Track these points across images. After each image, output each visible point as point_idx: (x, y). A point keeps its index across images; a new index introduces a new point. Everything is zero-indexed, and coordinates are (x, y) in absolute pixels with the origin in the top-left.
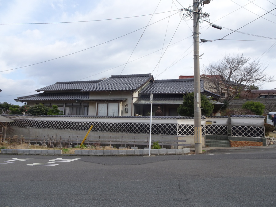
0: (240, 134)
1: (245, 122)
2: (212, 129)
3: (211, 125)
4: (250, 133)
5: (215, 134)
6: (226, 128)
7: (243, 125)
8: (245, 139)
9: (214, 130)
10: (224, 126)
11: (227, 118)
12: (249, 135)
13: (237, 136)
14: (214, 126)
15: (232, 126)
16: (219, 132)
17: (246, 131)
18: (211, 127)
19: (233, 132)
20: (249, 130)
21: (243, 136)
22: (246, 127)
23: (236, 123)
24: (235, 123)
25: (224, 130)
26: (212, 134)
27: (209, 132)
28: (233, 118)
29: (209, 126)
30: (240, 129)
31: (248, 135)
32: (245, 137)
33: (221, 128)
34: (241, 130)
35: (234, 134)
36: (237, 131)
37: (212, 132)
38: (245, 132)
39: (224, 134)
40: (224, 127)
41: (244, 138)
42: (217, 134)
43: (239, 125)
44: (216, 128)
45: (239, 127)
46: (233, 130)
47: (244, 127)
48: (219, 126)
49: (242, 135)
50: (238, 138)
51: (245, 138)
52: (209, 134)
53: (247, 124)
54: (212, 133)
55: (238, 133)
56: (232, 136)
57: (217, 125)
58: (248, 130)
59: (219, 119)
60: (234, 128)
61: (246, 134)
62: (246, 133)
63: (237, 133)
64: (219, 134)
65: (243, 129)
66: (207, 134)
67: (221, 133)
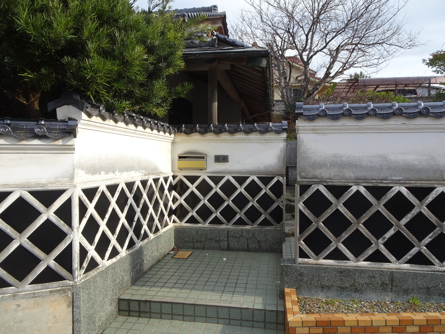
0: (358, 245)
1: (392, 158)
2: (204, 195)
3: (204, 176)
4: (427, 240)
5: (221, 223)
6: (277, 189)
7: (377, 178)
8: (392, 283)
9: (216, 201)
10: (266, 180)
11: (284, 135)
12: (424, 250)
13: (337, 255)
14: (216, 180)
15: (304, 188)
16: (241, 209)
17: (405, 221)
18: (204, 188)
19: (312, 229)
20: (426, 212)
21: (377, 257)
22: (404, 191)
23: (334, 164)
24: (322, 165)
25: (265, 202)
26: (207, 225)
27: (193, 213)
28: (315, 131)
29: (192, 179)
30: (358, 204)
31: (414, 251)
32: (394, 265)
33: (253, 189)
34: (365, 217)
35: (317, 243)
36: (337, 223)
37: (204, 213)
38: (391, 232)
39: (265, 223)
40: (266, 184)
41: (381, 273)
42: (229, 220)
43: (349, 174)
44: (228, 188)
45: (354, 189)
46: (307, 212)
47: (390, 195)
48: (241, 180)
49: (370, 251)
50: (342, 272)
51: (392, 274)
52: (192, 220)
53: (408, 168)
54: (205, 219)
55: (345, 235)
56: (303, 254)
57: (229, 173)
58: (414, 212)
59: (242, 140)
60: (317, 203)
61: (399, 247)
62: (398, 234)
63: (337, 234)
64: (240, 222)
65: (379, 206)
66: (183, 224)
67: (253, 215)
